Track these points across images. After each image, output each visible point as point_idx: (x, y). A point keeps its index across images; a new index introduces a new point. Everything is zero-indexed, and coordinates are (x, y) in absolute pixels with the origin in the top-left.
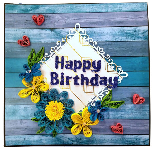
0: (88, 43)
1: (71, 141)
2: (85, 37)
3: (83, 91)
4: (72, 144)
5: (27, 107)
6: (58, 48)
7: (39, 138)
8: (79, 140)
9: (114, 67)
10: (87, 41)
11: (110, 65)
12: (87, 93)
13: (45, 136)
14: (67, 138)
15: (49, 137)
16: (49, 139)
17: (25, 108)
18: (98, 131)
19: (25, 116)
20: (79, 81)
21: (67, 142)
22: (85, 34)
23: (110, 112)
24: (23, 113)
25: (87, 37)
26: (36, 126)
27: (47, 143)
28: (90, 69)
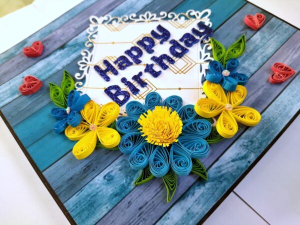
0: (124, 23)
1: (243, 161)
2: (114, 22)
3: (176, 74)
4: (249, 165)
5: (109, 173)
6: (88, 58)
7: (182, 209)
8: (251, 145)
9: (183, 18)
10: (121, 22)
11: (176, 20)
12: (184, 72)
13: (188, 196)
14: (229, 163)
15: (199, 191)
16: (202, 195)
17: (106, 177)
18: (261, 105)
19: (118, 191)
20: (157, 68)
21: (238, 168)
22: (111, 19)
23: (243, 65)
24: (110, 190)
25: (117, 20)
26: (156, 192)
27: (205, 207)
28: (156, 43)
